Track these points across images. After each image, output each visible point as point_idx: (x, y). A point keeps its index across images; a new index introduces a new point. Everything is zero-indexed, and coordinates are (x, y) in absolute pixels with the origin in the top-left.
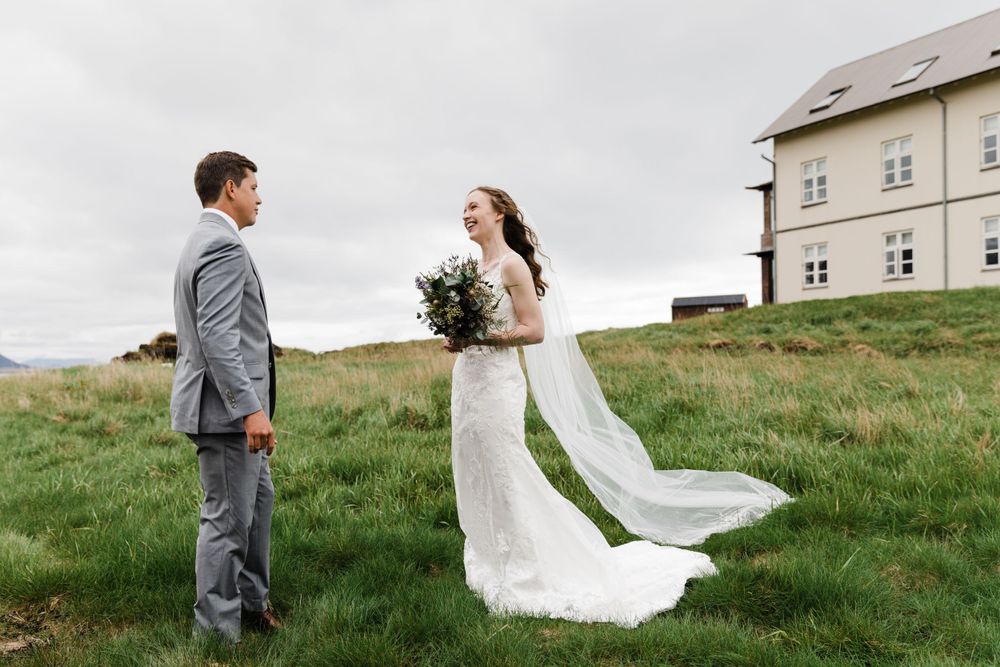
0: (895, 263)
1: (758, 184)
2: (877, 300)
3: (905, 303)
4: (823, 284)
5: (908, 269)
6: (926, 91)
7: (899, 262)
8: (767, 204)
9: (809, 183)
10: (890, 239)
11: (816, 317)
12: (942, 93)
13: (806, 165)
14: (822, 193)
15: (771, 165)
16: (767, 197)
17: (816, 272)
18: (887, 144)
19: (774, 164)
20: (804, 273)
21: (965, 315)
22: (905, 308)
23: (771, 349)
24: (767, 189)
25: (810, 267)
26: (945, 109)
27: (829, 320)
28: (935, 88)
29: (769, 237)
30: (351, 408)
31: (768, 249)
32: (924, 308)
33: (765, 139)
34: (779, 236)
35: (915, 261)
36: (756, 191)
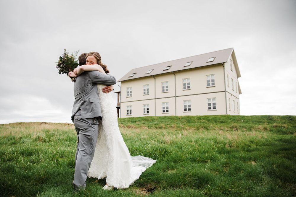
0: (145, 111)
1: (117, 92)
2: (145, 118)
3: (151, 118)
4: (131, 115)
5: (148, 112)
6: (152, 76)
7: (146, 111)
8: (118, 96)
9: (128, 92)
10: (144, 105)
11: (133, 121)
12: (155, 76)
13: (128, 88)
14: (131, 95)
15: (120, 88)
16: (118, 94)
17: (129, 112)
18: (144, 86)
19: (121, 87)
20: (127, 112)
21: (163, 121)
22: (151, 120)
23: (125, 127)
24: (119, 93)
25: (128, 111)
26: (155, 80)
27: (135, 122)
28: (153, 75)
29: (119, 104)
30: (18, 137)
31: (118, 106)
32: (155, 120)
33: (119, 82)
34: (121, 103)
35: (149, 111)
36: (116, 93)
